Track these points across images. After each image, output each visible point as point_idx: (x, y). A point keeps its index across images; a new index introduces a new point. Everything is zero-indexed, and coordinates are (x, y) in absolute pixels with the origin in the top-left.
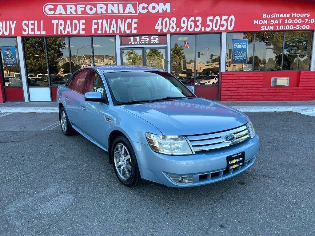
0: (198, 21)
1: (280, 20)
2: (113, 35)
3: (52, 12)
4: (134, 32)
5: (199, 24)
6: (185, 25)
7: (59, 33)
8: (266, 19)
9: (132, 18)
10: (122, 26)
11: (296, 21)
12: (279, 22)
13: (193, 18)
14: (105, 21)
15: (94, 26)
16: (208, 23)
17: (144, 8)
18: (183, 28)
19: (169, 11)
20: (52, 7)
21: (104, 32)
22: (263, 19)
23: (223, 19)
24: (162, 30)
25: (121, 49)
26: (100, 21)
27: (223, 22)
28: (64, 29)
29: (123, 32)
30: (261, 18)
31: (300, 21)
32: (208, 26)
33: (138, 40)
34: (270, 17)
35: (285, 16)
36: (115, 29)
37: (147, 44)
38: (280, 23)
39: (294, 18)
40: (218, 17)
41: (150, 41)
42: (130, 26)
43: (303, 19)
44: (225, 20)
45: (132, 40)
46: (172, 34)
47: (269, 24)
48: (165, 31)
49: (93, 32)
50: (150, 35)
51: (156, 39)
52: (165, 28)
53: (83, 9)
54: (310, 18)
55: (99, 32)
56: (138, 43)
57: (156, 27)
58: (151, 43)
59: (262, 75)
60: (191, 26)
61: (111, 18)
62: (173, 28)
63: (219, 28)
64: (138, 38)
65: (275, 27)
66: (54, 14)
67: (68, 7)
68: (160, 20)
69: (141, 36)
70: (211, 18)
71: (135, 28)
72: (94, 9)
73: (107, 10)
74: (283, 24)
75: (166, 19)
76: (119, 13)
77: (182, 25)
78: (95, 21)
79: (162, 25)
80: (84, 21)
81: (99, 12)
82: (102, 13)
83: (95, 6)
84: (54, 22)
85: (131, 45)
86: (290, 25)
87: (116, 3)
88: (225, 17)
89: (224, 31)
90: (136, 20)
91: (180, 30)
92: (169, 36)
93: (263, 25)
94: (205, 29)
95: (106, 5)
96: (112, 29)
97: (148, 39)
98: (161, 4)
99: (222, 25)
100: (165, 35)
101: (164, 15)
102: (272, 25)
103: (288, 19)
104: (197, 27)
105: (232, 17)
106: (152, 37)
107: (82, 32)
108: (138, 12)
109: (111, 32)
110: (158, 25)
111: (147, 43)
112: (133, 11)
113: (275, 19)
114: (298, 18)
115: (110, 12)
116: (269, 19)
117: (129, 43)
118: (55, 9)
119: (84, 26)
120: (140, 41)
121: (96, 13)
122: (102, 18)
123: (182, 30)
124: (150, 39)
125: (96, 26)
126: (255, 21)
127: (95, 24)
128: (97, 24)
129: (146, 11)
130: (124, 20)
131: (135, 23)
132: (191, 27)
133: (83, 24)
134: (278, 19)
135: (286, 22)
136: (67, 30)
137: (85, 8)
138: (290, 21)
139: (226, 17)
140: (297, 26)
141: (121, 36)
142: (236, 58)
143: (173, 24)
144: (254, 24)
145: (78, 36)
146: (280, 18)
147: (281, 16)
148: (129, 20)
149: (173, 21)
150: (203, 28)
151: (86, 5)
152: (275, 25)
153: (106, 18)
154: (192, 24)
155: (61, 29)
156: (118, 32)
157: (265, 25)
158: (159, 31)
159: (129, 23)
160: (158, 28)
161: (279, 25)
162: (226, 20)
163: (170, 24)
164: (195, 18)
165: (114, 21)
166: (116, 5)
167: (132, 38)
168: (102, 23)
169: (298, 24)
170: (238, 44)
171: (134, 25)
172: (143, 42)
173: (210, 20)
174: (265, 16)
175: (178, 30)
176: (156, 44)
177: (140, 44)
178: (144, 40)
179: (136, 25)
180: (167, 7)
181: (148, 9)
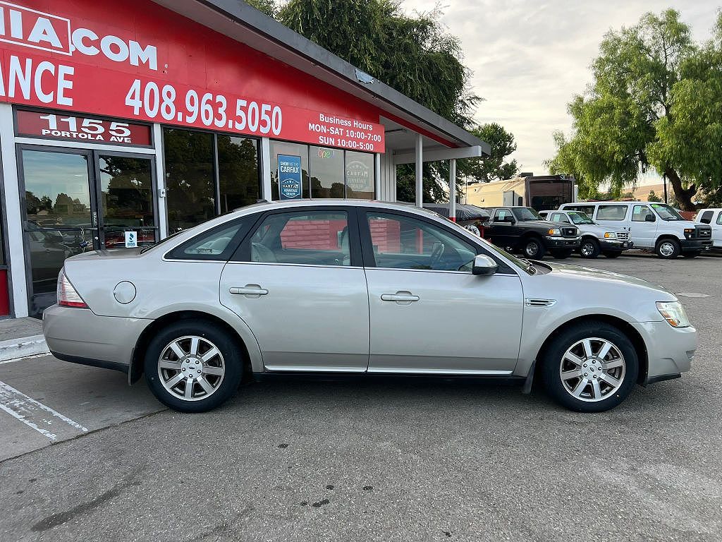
0: (220, 104)
1: (342, 130)
4: (66, 102)
5: (221, 111)
6: (195, 109)
8: (323, 123)
9: (57, 60)
10: (25, 80)
11: (359, 135)
12: (340, 131)
13: (208, 96)
16: (239, 113)
17: (87, 42)
18: (191, 114)
19: (153, 66)
22: (321, 123)
23: (263, 112)
24: (142, 109)
25: (19, 148)
27: (265, 117)
29: (27, 96)
30: (317, 121)
31: (363, 136)
32: (239, 120)
33: (73, 127)
34: (328, 121)
35: (346, 123)
37: (99, 142)
38: (342, 134)
39: (356, 130)
40: (254, 105)
41: (107, 135)
42: (49, 82)
43: (366, 132)
44: (267, 112)
45: (53, 125)
46: (165, 126)
47: (328, 135)
48: (152, 114)
50: (106, 119)
51: (122, 132)
52: (151, 108)
54: (373, 133)
56: (71, 135)
57: (128, 102)
58: (111, 140)
59: (328, 226)
60: (207, 113)
62: (168, 110)
63: (259, 127)
64: (72, 121)
65: (336, 142)
68: (137, 84)
69: (80, 116)
70: (244, 103)
71: (67, 93)
74: (344, 137)
75: (151, 85)
76: (8, 35)
77: (189, 107)
79: (142, 98)
85: (50, 137)
86: (353, 139)
88: (266, 107)
89: (266, 135)
90: (70, 70)
91: (184, 118)
92: (157, 128)
93: (321, 134)
94: (234, 124)
97: (101, 130)
98: (134, 45)
99: (263, 123)
100: (148, 125)
101: (143, 72)
102: (333, 136)
103: (350, 129)
104: (220, 118)
105: (277, 109)
106: (114, 126)
108: (72, 49)
110: (133, 97)
111: (100, 138)
112: (56, 42)
113: (336, 126)
114: (361, 130)
116: (328, 125)
117: (44, 132)
120: (79, 130)
123: (190, 120)
124: (107, 129)
126: (310, 125)
129: (92, 51)
130: (29, 62)
131: (67, 77)
132: (207, 117)
134: (339, 126)
135: (348, 135)
138: (352, 134)
139: (268, 107)
140: (360, 143)
141: (20, 108)
142: (285, 193)
143: (169, 102)
144: (310, 129)
147: (342, 122)
148: (46, 66)
149: (169, 94)
150: (231, 122)
152: (336, 137)
154: (210, 108)
156: (12, 94)
157: (323, 134)
158: (137, 112)
159: (46, 73)
160: (133, 102)
161: (341, 138)
162: (269, 113)
163: (161, 101)
164: (214, 98)
167: (52, 119)
169: (360, 140)
170: (287, 164)
171: (63, 84)
172: (87, 133)
173: (242, 108)
174: (322, 116)
175: (180, 119)
176: (123, 144)
177: (78, 140)
178: (90, 128)
179: (69, 85)
180: (150, 55)
181: (99, 47)
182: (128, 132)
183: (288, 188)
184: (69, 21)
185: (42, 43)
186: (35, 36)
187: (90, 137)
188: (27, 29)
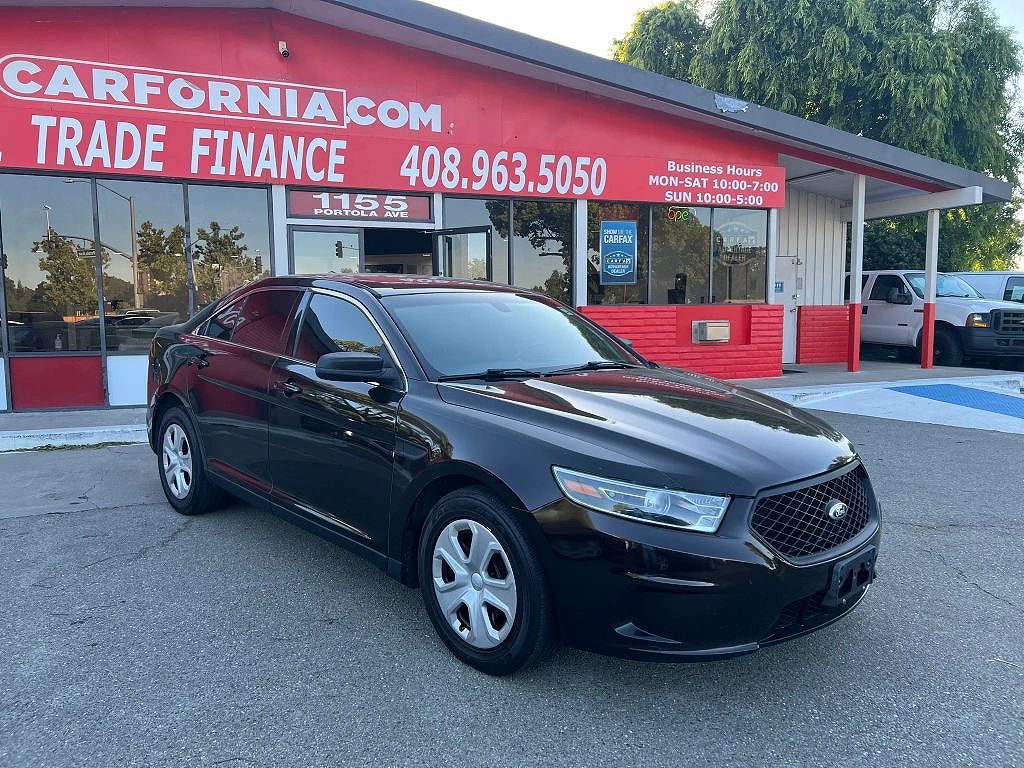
0: (518, 163)
1: (705, 180)
2: (265, 185)
3: (33, 87)
4: (337, 178)
5: (519, 171)
6: (485, 173)
7: (61, 160)
8: (674, 174)
9: (328, 135)
10: (297, 159)
11: (736, 185)
12: (701, 183)
13: (503, 155)
14: (237, 136)
15: (198, 150)
16: (544, 171)
17: (363, 111)
18: (479, 179)
19: (437, 128)
20: (34, 69)
21: (233, 172)
22: (670, 174)
23: (578, 166)
24: (419, 179)
25: (291, 229)
26: (221, 135)
27: (580, 173)
28: (83, 148)
29: (298, 176)
30: (662, 171)
31: (743, 185)
32: (544, 180)
33: (346, 204)
34: (682, 170)
35: (713, 170)
36: (272, 165)
37: (373, 219)
38: (705, 186)
39: (731, 178)
40: (565, 159)
41: (381, 210)
42: (321, 158)
43: (749, 180)
44: (584, 167)
45: (326, 203)
46: (447, 195)
47: (681, 189)
48: (430, 183)
49: (194, 169)
50: (382, 193)
51: (398, 206)
52: (430, 176)
53: (157, 91)
54: (762, 180)
55: (218, 170)
56: (344, 213)
57: (404, 172)
58: (386, 215)
59: (674, 314)
60: (500, 175)
61: (261, 131)
62: (450, 177)
63: (571, 187)
64: (345, 198)
65: (695, 197)
66: (40, 94)
67: (99, 76)
68: (415, 150)
69: (353, 192)
70: (551, 159)
71: (338, 169)
72: (198, 97)
73: (243, 103)
74: (710, 189)
75: (432, 150)
76: (284, 116)
77: (477, 171)
78: (200, 133)
79: (419, 166)
80: (161, 130)
81: (215, 106)
82: (224, 110)
83: (203, 84)
84: (43, 122)
85: (322, 217)
86: (724, 192)
87: (273, 86)
88: (584, 161)
89: (582, 197)
90: (342, 144)
91: (470, 184)
92: (438, 199)
93: (668, 188)
94: (535, 187)
95: (243, 87)
96: (262, 164)
97: (375, 205)
98: (415, 106)
99: (578, 182)
100: (429, 195)
101: (424, 138)
102: (688, 190)
103: (720, 178)
104: (516, 180)
105: (600, 162)
106: (389, 199)
107: (153, 166)
108: (347, 120)
109: (258, 174)
110: (409, 166)
111: (373, 214)
112: (331, 116)
113: (693, 175)
114: (740, 178)
115: (253, 109)
116: (682, 176)
117: (316, 212)
118: (44, 78)
119: (159, 147)
120: (352, 207)
121: (205, 107)
122: (230, 126)
123: (477, 186)
124: (382, 204)
125: (205, 151)
126: (651, 177)
127: (203, 142)
128: (211, 143)
129: (369, 120)
130: (301, 140)
131: (339, 152)
132: (500, 181)
133: (157, 138)
134: (701, 175)
135: (716, 187)
136: (92, 152)
137: (164, 88)
138: (724, 184)
139: (586, 161)
140: (739, 196)
141: (291, 187)
142: (610, 270)
143: (452, 167)
144: (651, 184)
145: (137, 176)
146: (703, 175)
147: (706, 169)
148: (320, 142)
149: (452, 158)
150: (531, 184)
151: (169, 79)
152: (694, 191)
153: (244, 128)
154: (503, 170)
155: (67, 150)
156: (284, 175)
157: (673, 189)
158: (413, 183)
159: (319, 149)
160: (409, 173)
161: (703, 191)
162: (587, 169)
163: (443, 166)
164: (510, 156)
165: (269, 140)
166: (275, 92)
167: (325, 197)
168: (228, 143)
169: (739, 191)
170: (614, 232)
171: (336, 159)
172: (360, 210)
173: (548, 165)
174: (671, 166)
175: (464, 186)
176: (399, 219)
177: (351, 218)
178: (363, 204)
179: (341, 160)
180: (432, 116)
181: (376, 116)
182: (404, 206)
183: (614, 263)
184: (344, 91)
185: (318, 119)
186: (309, 114)
187: (363, 214)
188: (302, 106)
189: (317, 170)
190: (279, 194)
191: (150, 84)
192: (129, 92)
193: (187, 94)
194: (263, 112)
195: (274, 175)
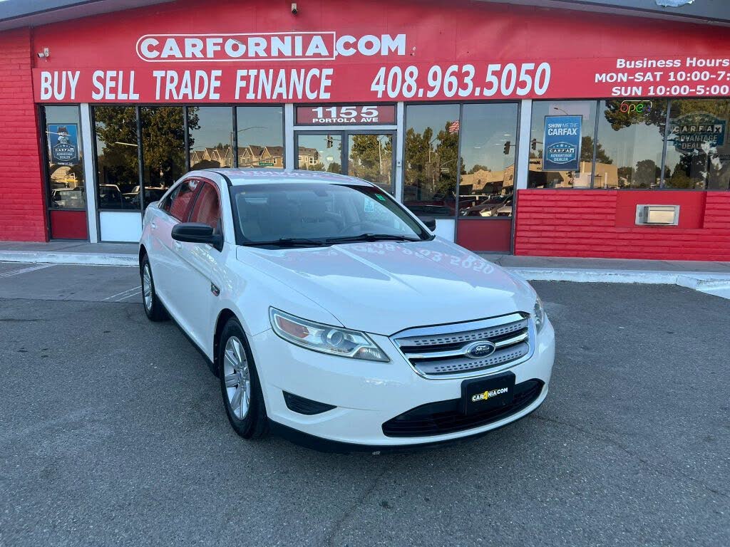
0: (467, 74)
1: (658, 74)
2: (280, 104)
3: (155, 54)
4: (325, 96)
5: (468, 80)
6: (437, 84)
7: (167, 97)
8: (624, 71)
9: (321, 66)
10: (299, 85)
11: (696, 76)
12: (654, 77)
13: (454, 68)
14: (262, 72)
15: (240, 84)
16: (490, 78)
18: (432, 89)
19: (402, 52)
20: (155, 43)
21: (259, 97)
22: (617, 71)
23: (523, 72)
24: (385, 93)
25: (296, 133)
26: (253, 73)
27: (523, 77)
28: (178, 88)
29: (300, 97)
30: (610, 68)
31: (706, 76)
32: (490, 85)
33: (334, 114)
34: (633, 66)
35: (669, 63)
36: (283, 90)
37: (353, 124)
38: (658, 79)
39: (690, 70)
40: (511, 67)
41: (358, 117)
42: (315, 84)
43: (713, 70)
44: (528, 72)
45: (320, 115)
46: (408, 103)
47: (631, 83)
48: (393, 95)
49: (237, 97)
50: (359, 105)
51: (371, 113)
52: (393, 89)
53: (218, 48)
54: (729, 69)
55: (250, 96)
56: (332, 121)
57: (374, 87)
58: (362, 121)
59: (614, 198)
60: (450, 84)
61: (277, 67)
62: (409, 88)
63: (515, 90)
64: (333, 110)
65: (645, 90)
66: (158, 58)
67: (188, 42)
68: (382, 71)
69: (339, 105)
70: (497, 67)
71: (327, 89)
72: (242, 48)
73: (268, 50)
74: (665, 81)
75: (396, 69)
76: (293, 55)
77: (431, 83)
78: (241, 73)
79: (386, 83)
80: (218, 73)
81: (251, 54)
82: (257, 56)
83: (244, 41)
84: (158, 74)
85: (318, 124)
86: (680, 84)
87: (287, 35)
88: (529, 66)
89: (527, 97)
90: (330, 71)
91: (425, 93)
92: (400, 106)
93: (616, 84)
94: (482, 91)
95: (268, 39)
96: (278, 90)
97: (354, 114)
98: (386, 38)
99: (522, 85)
100: (393, 103)
101: (391, 60)
102: (638, 85)
103: (676, 70)
104: (465, 87)
105: (545, 66)
106: (365, 109)
107: (215, 97)
108: (335, 54)
109: (275, 97)
110: (378, 83)
111: (353, 120)
112: (324, 52)
113: (645, 71)
114: (701, 70)
115: (274, 53)
116: (632, 72)
117: (314, 120)
118: (160, 48)
119: (218, 84)
120: (338, 116)
121: (246, 55)
122: (258, 66)
123: (431, 95)
124: (359, 113)
125: (243, 84)
126: (597, 75)
127: (243, 78)
128: (246, 78)
129: (352, 51)
130: (303, 71)
131: (328, 77)
132: (450, 88)
133: (217, 78)
134: (653, 70)
135: (672, 79)
136: (183, 91)
137: (223, 45)
138: (682, 76)
139: (531, 66)
140: (699, 87)
141: (297, 105)
142: (552, 159)
143: (411, 81)
144: (596, 81)
145: (207, 103)
146: (657, 69)
147: (661, 63)
148: (315, 71)
149: (411, 74)
150: (478, 90)
151: (225, 39)
152: (645, 85)
153: (266, 66)
154: (454, 80)
155: (171, 90)
156: (291, 97)
157: (621, 84)
158: (380, 95)
159: (314, 76)
160: (378, 88)
161: (656, 84)
162: (532, 73)
163: (404, 81)
164: (460, 69)
165: (282, 73)
166: (288, 39)
167: (320, 110)
168: (257, 77)
169: (700, 82)
170: (560, 125)
171: (326, 83)
172: (344, 118)
173: (494, 73)
174: (621, 63)
175: (420, 95)
176: (371, 123)
177: (337, 124)
178: (346, 114)
179: (329, 83)
180: (399, 44)
181: (356, 48)
182: (375, 113)
183: (557, 153)
184: (334, 33)
185: (315, 55)
186: (310, 52)
187: (345, 121)
188: (305, 47)
189: (312, 91)
190: (289, 109)
191: (215, 44)
192: (204, 51)
193: (235, 48)
194: (281, 54)
195: (285, 97)
